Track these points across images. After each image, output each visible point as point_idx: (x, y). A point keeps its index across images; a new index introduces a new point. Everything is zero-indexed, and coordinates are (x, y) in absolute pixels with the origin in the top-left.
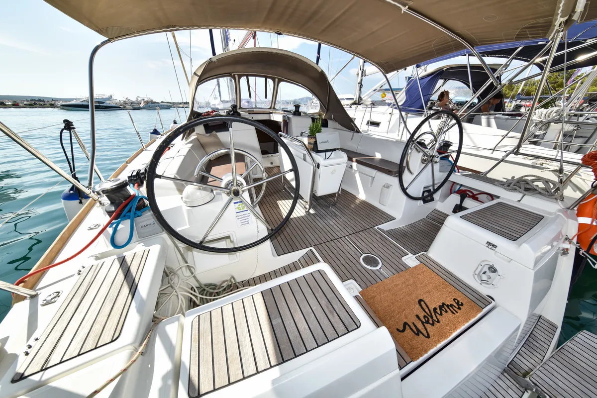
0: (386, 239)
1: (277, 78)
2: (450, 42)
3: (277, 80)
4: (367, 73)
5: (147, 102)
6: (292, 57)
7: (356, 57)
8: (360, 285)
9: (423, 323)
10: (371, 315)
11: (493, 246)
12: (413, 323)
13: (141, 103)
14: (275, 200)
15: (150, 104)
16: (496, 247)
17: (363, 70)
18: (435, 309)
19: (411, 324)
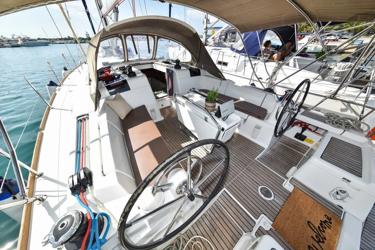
0: (267, 169)
1: (156, 35)
2: (297, 16)
3: (156, 37)
4: (210, 21)
5: (24, 40)
6: (174, 22)
7: (220, 20)
8: (269, 218)
9: (318, 242)
10: (287, 245)
11: (348, 181)
12: (313, 245)
13: (18, 41)
14: (179, 143)
15: (27, 41)
16: (350, 181)
18: (319, 227)
19: (312, 246)
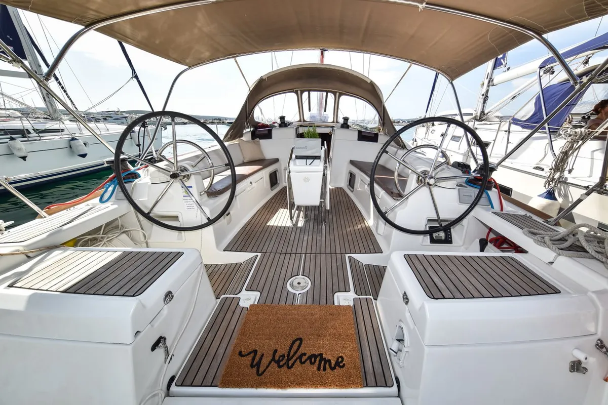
1: (338, 92)
4: (495, 82)
8: (259, 299)
9: (273, 359)
12: (263, 355)
16: (408, 301)
17: (491, 78)
18: (305, 354)
19: (259, 354)
